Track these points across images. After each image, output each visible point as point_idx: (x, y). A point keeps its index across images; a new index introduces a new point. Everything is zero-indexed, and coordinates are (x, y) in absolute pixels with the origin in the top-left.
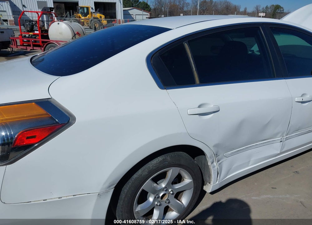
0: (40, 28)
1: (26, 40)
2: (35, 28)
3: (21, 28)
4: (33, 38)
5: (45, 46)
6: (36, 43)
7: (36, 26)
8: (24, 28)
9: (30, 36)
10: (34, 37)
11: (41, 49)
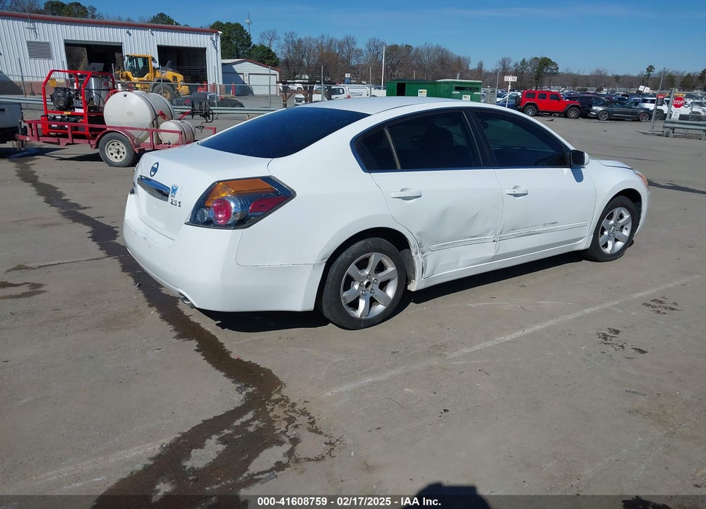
0: (86, 103)
1: (56, 126)
2: (76, 103)
3: (47, 103)
4: (71, 122)
5: (99, 136)
6: (77, 130)
7: (77, 99)
8: (52, 103)
9: (66, 117)
10: (73, 119)
11: (89, 143)
